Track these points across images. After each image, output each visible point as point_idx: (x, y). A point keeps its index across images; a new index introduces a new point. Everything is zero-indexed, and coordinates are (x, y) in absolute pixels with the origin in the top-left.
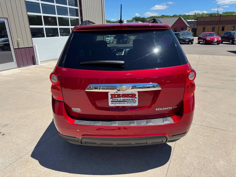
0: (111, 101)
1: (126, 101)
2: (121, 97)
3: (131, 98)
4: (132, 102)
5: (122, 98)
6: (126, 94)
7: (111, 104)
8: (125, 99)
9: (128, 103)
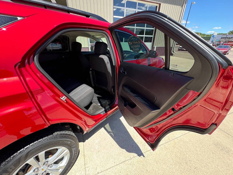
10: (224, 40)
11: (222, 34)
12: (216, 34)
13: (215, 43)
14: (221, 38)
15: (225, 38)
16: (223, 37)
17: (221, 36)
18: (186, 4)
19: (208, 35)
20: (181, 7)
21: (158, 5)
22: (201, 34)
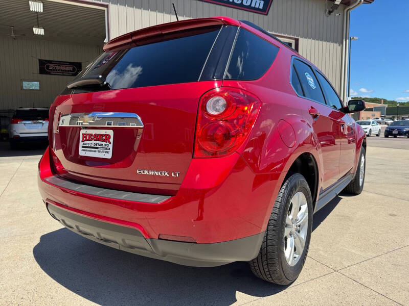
0: (83, 147)
1: (97, 148)
2: (93, 138)
3: (104, 143)
4: (105, 150)
5: (93, 142)
6: (98, 135)
7: (81, 153)
8: (96, 145)
9: (99, 152)
19: (403, 104)
20: (339, 46)
21: (293, 42)
22: (385, 102)
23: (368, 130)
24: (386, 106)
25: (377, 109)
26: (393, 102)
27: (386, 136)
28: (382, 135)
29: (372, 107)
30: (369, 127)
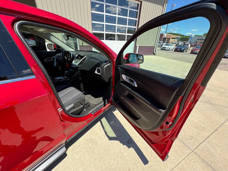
10: (200, 41)
11: (198, 36)
12: (193, 35)
13: (193, 44)
14: (198, 39)
15: (201, 39)
16: (199, 38)
17: (197, 38)
18: (167, 4)
19: (187, 36)
20: (162, 7)
21: (139, 3)
22: (181, 35)
23: (169, 48)
24: (180, 37)
25: (176, 38)
26: (184, 36)
27: (175, 51)
28: (174, 50)
29: (175, 37)
30: (170, 47)
